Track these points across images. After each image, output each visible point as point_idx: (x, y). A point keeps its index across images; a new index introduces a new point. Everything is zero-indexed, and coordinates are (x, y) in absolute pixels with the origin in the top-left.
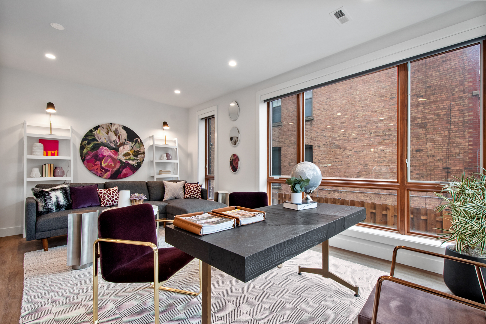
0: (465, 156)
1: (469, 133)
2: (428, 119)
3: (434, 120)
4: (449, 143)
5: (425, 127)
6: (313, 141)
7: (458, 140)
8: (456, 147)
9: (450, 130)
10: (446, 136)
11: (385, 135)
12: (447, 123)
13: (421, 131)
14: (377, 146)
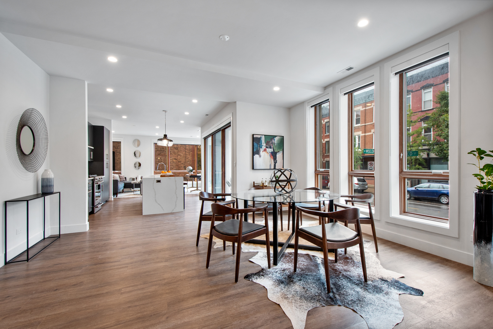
0: (190, 162)
1: (191, 153)
2: (179, 146)
3: (180, 147)
4: (185, 157)
5: (177, 149)
6: (115, 149)
7: (188, 156)
8: (187, 158)
9: (186, 151)
10: (184, 154)
11: (161, 151)
12: (185, 149)
13: (176, 151)
14: (157, 155)
